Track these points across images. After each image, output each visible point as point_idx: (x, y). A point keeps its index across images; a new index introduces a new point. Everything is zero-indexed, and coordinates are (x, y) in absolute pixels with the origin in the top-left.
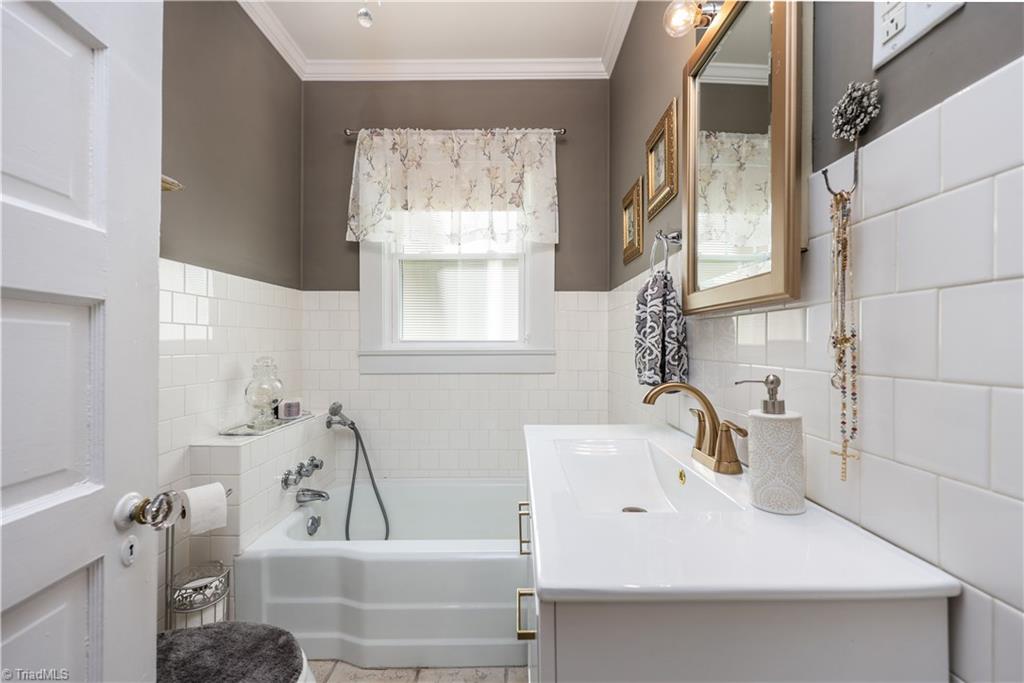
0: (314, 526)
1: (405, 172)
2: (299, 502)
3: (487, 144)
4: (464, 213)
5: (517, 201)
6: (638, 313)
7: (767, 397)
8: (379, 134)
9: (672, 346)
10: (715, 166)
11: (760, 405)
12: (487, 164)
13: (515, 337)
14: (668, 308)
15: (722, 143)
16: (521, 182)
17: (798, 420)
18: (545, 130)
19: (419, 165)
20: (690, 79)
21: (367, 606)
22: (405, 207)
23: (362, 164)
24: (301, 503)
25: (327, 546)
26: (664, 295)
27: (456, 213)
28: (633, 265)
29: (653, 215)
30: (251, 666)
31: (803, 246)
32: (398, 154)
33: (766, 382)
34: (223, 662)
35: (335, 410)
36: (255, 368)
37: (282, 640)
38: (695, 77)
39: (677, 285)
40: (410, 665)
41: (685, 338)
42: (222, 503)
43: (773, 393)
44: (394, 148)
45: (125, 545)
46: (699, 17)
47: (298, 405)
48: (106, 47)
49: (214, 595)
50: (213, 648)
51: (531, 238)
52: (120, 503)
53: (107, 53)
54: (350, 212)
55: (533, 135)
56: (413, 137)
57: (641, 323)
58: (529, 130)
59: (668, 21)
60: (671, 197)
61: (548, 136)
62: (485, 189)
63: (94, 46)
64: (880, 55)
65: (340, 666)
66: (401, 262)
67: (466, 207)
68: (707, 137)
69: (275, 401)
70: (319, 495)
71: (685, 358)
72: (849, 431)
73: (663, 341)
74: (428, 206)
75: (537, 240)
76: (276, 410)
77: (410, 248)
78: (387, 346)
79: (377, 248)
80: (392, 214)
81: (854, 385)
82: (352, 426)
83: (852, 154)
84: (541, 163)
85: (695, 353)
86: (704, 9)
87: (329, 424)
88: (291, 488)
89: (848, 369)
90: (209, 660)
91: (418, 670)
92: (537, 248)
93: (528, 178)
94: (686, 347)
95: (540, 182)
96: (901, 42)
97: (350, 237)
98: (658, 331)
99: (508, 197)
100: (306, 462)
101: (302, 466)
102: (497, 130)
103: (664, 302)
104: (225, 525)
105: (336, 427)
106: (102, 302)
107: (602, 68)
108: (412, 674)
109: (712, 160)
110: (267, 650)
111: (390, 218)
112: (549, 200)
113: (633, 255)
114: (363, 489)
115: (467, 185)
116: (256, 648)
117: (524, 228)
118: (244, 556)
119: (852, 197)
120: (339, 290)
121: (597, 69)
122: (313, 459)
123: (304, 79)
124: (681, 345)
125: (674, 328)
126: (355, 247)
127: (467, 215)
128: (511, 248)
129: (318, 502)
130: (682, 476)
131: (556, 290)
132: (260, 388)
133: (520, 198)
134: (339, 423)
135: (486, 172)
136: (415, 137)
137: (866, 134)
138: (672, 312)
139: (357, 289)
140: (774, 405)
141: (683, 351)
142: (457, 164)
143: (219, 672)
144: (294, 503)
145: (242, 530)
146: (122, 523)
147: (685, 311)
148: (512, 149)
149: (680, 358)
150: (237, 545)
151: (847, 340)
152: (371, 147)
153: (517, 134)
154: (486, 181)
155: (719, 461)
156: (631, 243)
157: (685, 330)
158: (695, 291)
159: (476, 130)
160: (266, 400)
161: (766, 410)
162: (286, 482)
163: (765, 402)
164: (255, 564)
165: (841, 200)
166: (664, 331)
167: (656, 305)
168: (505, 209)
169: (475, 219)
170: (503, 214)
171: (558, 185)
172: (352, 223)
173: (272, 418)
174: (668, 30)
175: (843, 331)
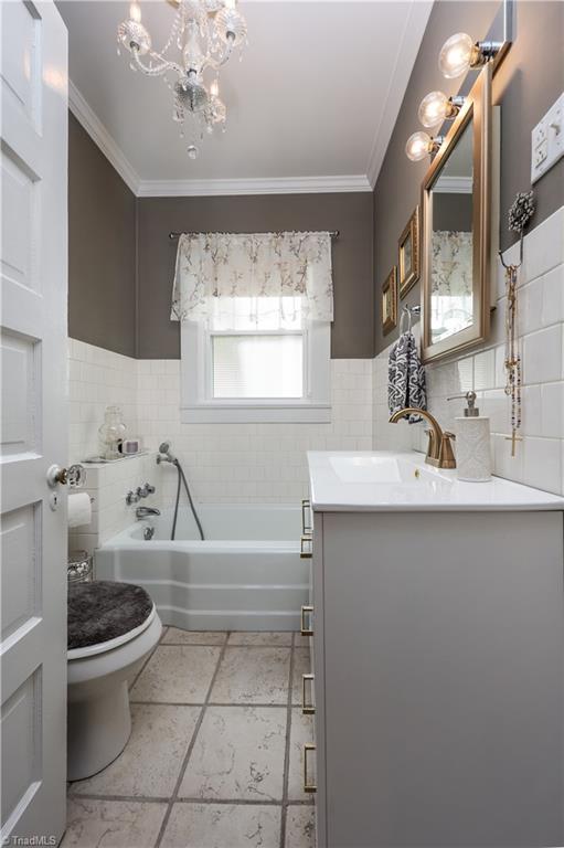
0: (149, 535)
1: (215, 267)
2: (138, 516)
3: (277, 244)
4: (260, 298)
5: (301, 289)
6: (390, 366)
7: (467, 407)
8: (195, 238)
9: (414, 388)
10: (455, 259)
11: (463, 412)
12: (278, 260)
13: (301, 395)
14: (412, 361)
15: (461, 241)
16: (304, 274)
17: (487, 420)
18: (323, 233)
19: (225, 260)
20: (425, 192)
21: (191, 586)
22: (215, 294)
23: (182, 261)
24: (139, 517)
25: (160, 544)
26: (409, 352)
27: (254, 299)
28: (390, 335)
29: (403, 295)
30: (119, 603)
31: (493, 305)
32: (210, 254)
33: (467, 397)
34: (99, 600)
35: (164, 449)
36: (106, 414)
37: (137, 590)
38: (429, 190)
39: (417, 344)
40: (222, 629)
41: (424, 383)
42: (89, 506)
43: (471, 404)
44: (206, 249)
45: (52, 497)
46: (431, 146)
47: (136, 444)
48: (39, 179)
49: (83, 572)
50: (90, 593)
51: (311, 317)
52: (50, 469)
53: (41, 182)
54: (174, 299)
55: (314, 237)
56: (222, 241)
57: (392, 373)
58: (311, 233)
59: (409, 149)
60: (416, 281)
61: (325, 238)
62: (276, 278)
63: (34, 178)
64: (535, 175)
65: (171, 629)
66: (212, 336)
67: (262, 293)
68: (450, 236)
69: (120, 440)
70: (152, 512)
71: (423, 399)
72: (516, 423)
73: (408, 385)
74: (233, 293)
75: (316, 318)
76: (120, 448)
77: (219, 326)
78: (202, 401)
79: (195, 326)
80: (205, 299)
81: (519, 392)
82: (176, 463)
83: (519, 242)
84: (320, 258)
85: (431, 394)
86: (435, 140)
87: (159, 461)
88: (133, 504)
89: (516, 382)
90: (90, 599)
91: (229, 633)
92: (317, 325)
93: (310, 271)
94: (424, 390)
95: (319, 274)
96: (546, 166)
97: (173, 317)
98: (403, 378)
99: (294, 285)
100: (143, 488)
101: (139, 490)
102: (286, 234)
103: (409, 357)
104: (89, 522)
105: (164, 463)
106: (40, 341)
107: (367, 183)
108: (225, 636)
109: (454, 254)
110: (128, 594)
111: (204, 303)
112: (326, 287)
113: (390, 327)
114: (184, 509)
115: (262, 277)
116: (121, 594)
117: (307, 309)
118: (101, 549)
119: (518, 270)
120: (166, 358)
121: (363, 183)
122: (147, 486)
123: (138, 196)
124: (421, 388)
125: (415, 376)
126: (177, 325)
127: (263, 300)
128: (297, 325)
129: (152, 517)
130: (416, 474)
131: (332, 358)
132: (110, 430)
133: (304, 286)
134: (166, 460)
135: (277, 266)
136: (223, 240)
137: (528, 227)
138: (414, 363)
139: (179, 358)
140: (472, 411)
141: (422, 393)
142: (255, 260)
143: (98, 605)
144: (135, 518)
145: (100, 531)
146: (51, 482)
147: (423, 361)
148: (297, 248)
149: (420, 398)
150: (97, 541)
151: (515, 363)
152: (190, 248)
153: (300, 236)
154: (278, 273)
155: (442, 461)
156: (389, 318)
157: (424, 378)
158: (429, 345)
159: (270, 234)
160: (114, 438)
161: (466, 415)
162: (129, 500)
163: (466, 410)
164: (110, 555)
165: (511, 271)
166: (408, 378)
167: (402, 359)
168: (291, 295)
169: (269, 303)
170: (290, 299)
171: (333, 275)
172: (175, 307)
173: (118, 452)
174: (409, 157)
175: (513, 357)
